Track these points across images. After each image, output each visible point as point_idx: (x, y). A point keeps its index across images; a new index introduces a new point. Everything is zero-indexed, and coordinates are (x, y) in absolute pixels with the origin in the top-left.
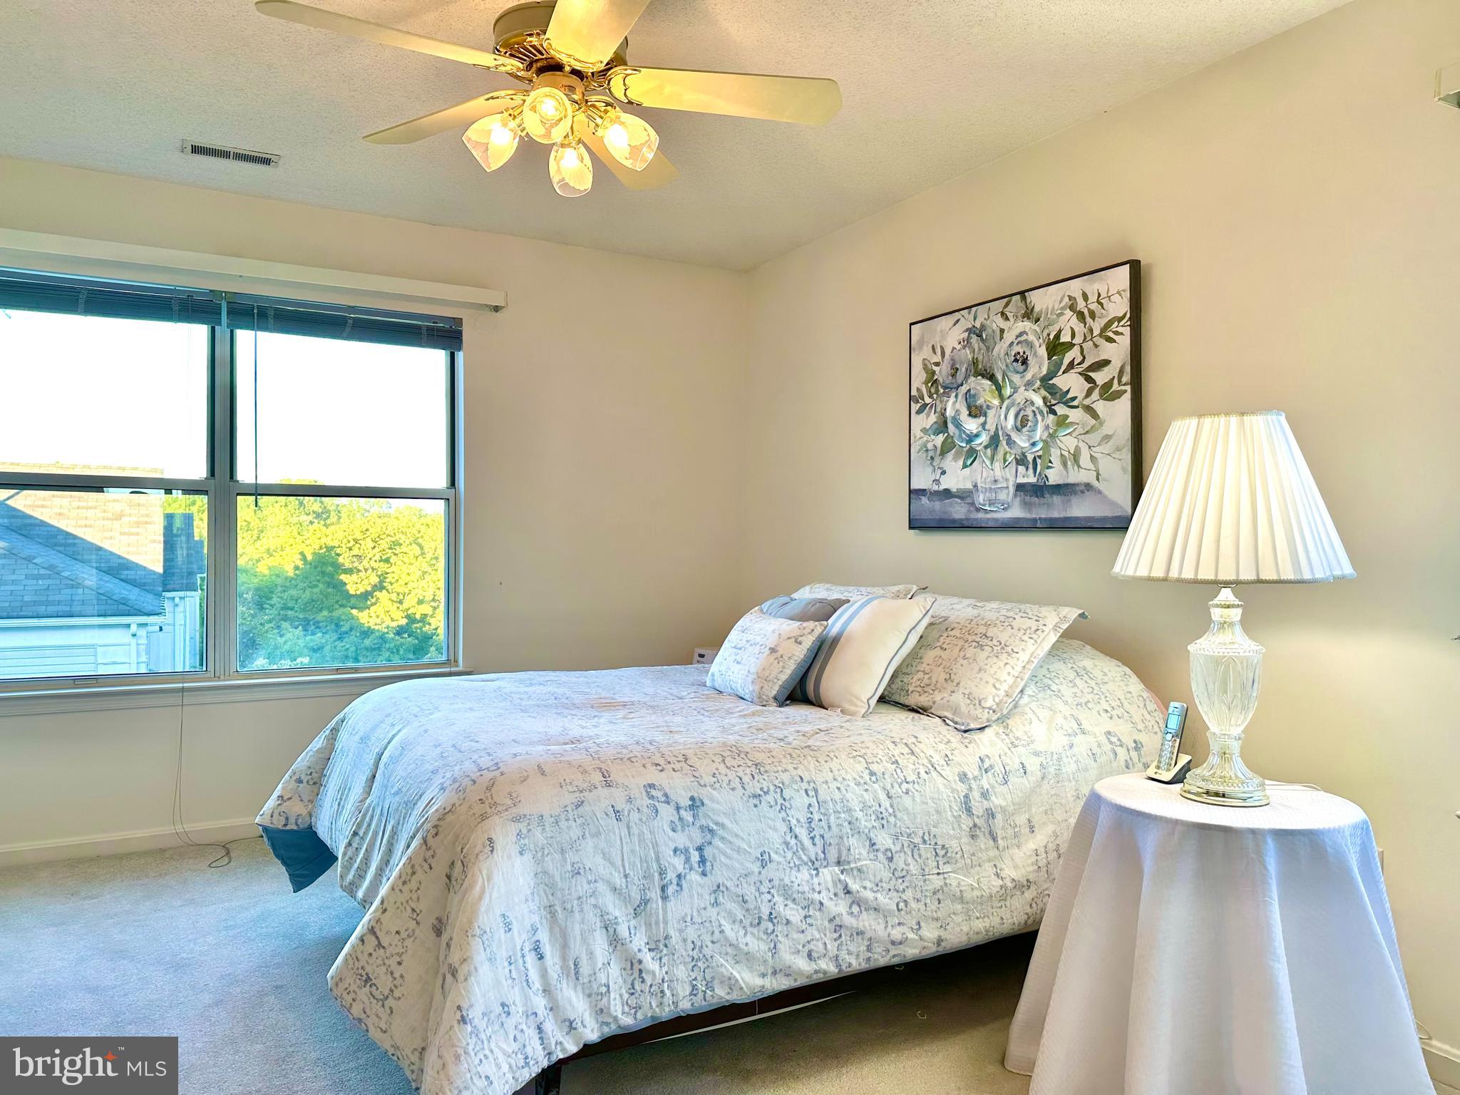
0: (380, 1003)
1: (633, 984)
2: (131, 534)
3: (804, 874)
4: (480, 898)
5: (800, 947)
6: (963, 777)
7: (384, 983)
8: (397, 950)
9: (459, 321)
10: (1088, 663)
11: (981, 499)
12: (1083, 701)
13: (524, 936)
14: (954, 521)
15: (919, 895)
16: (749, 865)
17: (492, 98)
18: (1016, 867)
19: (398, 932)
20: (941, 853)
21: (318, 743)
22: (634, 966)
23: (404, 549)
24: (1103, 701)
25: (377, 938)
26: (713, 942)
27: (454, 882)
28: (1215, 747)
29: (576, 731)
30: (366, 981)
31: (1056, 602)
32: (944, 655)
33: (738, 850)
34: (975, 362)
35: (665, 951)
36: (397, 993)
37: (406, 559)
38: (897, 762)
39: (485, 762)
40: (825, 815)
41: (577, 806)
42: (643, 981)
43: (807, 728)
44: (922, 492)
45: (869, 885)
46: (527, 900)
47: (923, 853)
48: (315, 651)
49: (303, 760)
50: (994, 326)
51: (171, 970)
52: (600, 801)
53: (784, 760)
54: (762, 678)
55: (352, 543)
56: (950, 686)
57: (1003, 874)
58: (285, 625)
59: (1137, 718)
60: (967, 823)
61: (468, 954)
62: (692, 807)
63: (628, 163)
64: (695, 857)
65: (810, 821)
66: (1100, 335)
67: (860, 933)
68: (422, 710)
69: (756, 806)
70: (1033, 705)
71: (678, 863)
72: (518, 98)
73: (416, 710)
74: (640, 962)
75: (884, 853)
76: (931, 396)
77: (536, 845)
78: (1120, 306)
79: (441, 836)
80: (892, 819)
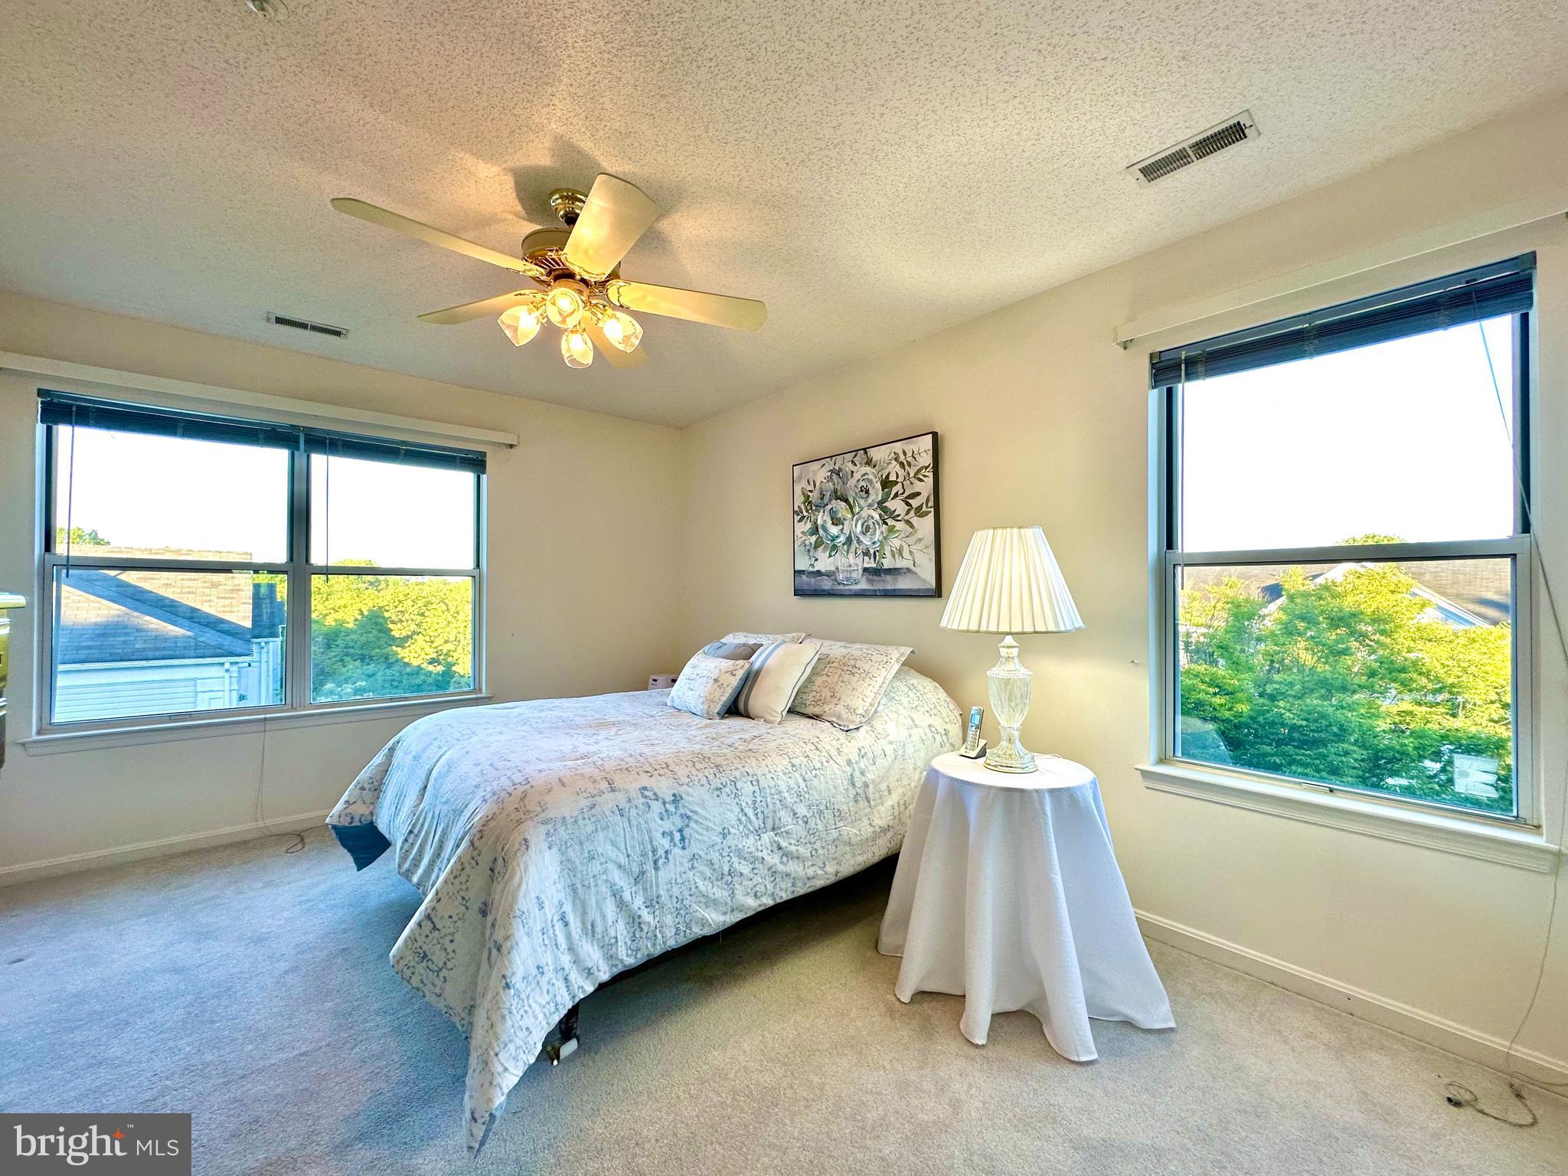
0: (436, 974)
1: (634, 934)
2: (227, 598)
3: (752, 839)
4: (520, 884)
5: (749, 890)
6: (849, 763)
7: (438, 958)
8: (450, 931)
9: (484, 454)
10: (914, 681)
11: (841, 577)
12: (914, 706)
13: (554, 911)
14: (824, 591)
15: (824, 844)
16: (715, 838)
17: (520, 294)
18: (881, 818)
19: (450, 917)
20: (837, 814)
21: (379, 759)
22: (635, 921)
23: (434, 606)
24: (925, 705)
25: (433, 922)
26: (691, 895)
27: (497, 875)
28: (1004, 735)
29: (583, 749)
30: (423, 958)
31: (897, 644)
32: (829, 680)
33: (707, 829)
34: (835, 491)
35: (657, 907)
36: (449, 965)
37: (436, 613)
38: (808, 756)
39: (518, 778)
40: (763, 797)
41: (591, 808)
42: (642, 930)
43: (747, 736)
44: (802, 572)
45: (793, 842)
46: (555, 883)
47: (826, 815)
48: (369, 676)
49: (366, 772)
50: (847, 469)
51: (252, 945)
52: (607, 803)
53: (735, 761)
54: (710, 700)
55: (397, 603)
56: (835, 701)
57: (874, 824)
58: (348, 659)
59: (945, 715)
60: (852, 792)
61: (511, 932)
62: (674, 801)
63: (621, 347)
64: (677, 836)
65: (754, 802)
66: (914, 477)
67: (788, 875)
68: (463, 735)
69: (718, 796)
70: (886, 711)
71: (666, 843)
72: (539, 296)
73: (458, 735)
74: (640, 917)
75: (802, 819)
76: (807, 511)
77: (561, 840)
78: (926, 459)
79: (484, 839)
80: (807, 796)
